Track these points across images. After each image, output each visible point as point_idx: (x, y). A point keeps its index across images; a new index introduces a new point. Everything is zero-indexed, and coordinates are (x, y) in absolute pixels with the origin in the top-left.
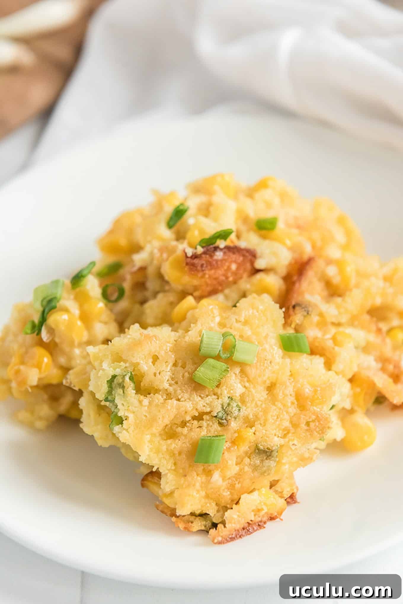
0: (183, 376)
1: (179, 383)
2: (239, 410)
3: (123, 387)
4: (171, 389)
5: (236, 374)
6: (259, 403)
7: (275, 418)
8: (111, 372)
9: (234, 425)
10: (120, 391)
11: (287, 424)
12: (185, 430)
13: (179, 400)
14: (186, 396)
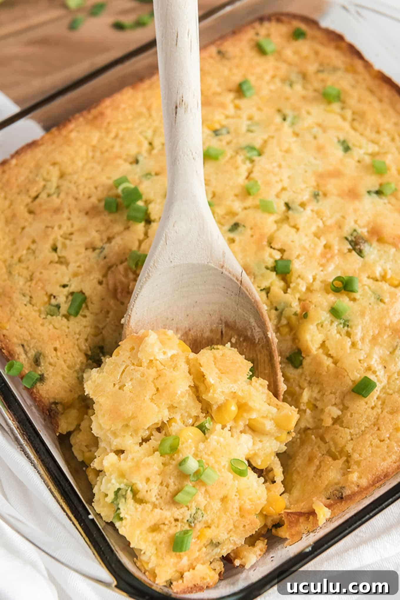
0: (166, 494)
1: (163, 499)
2: (203, 516)
3: (125, 498)
4: (157, 502)
5: (201, 493)
6: (215, 511)
7: (225, 523)
8: (117, 486)
9: (198, 526)
10: (123, 500)
11: (231, 527)
12: (166, 528)
13: (161, 509)
14: (167, 507)
